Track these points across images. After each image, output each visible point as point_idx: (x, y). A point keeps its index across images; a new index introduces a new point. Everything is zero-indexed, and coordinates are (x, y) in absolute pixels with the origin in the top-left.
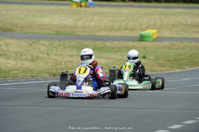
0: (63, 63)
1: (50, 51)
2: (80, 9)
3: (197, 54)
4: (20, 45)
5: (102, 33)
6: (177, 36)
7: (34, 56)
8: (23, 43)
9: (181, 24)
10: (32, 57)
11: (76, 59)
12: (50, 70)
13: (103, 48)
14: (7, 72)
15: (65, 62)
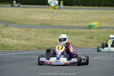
0: (44, 42)
1: (37, 35)
4: (20, 31)
5: (67, 24)
7: (28, 38)
8: (22, 30)
10: (27, 38)
11: (52, 39)
12: (37, 46)
13: (68, 33)
14: (13, 47)
15: (46, 41)
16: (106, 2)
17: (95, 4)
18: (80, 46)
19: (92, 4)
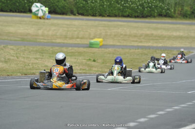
0: (30, 64)
1: (18, 55)
2: (39, 20)
3: (137, 59)
5: (58, 41)
6: (119, 44)
9: (121, 34)
10: (5, 59)
11: (40, 61)
12: (21, 70)
15: (32, 63)
16: (112, 10)
17: (96, 14)
18: (80, 72)
19: (93, 13)
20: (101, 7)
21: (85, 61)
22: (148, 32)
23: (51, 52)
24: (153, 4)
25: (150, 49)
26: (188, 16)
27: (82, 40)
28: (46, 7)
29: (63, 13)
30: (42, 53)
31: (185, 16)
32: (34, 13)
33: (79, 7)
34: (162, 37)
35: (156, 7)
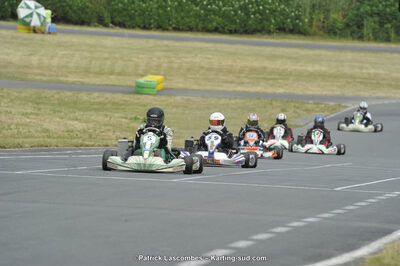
0: (12, 127)
2: (33, 35)
5: (72, 79)
6: (196, 87)
9: (202, 68)
11: (34, 121)
13: (75, 103)
15: (17, 125)
16: (183, 18)
17: (150, 24)
19: (144, 22)
20: (161, 11)
21: (127, 121)
22: (256, 64)
23: (56, 102)
24: (267, 6)
25: (259, 99)
26: (338, 32)
27: (121, 77)
28: (46, 8)
29: (82, 23)
30: (38, 104)
31: (331, 32)
32: (23, 20)
33: (115, 10)
34: (284, 75)
35: (273, 11)
